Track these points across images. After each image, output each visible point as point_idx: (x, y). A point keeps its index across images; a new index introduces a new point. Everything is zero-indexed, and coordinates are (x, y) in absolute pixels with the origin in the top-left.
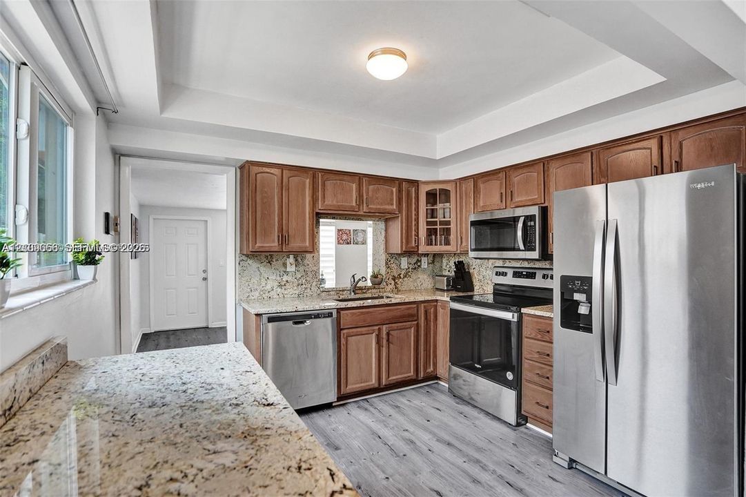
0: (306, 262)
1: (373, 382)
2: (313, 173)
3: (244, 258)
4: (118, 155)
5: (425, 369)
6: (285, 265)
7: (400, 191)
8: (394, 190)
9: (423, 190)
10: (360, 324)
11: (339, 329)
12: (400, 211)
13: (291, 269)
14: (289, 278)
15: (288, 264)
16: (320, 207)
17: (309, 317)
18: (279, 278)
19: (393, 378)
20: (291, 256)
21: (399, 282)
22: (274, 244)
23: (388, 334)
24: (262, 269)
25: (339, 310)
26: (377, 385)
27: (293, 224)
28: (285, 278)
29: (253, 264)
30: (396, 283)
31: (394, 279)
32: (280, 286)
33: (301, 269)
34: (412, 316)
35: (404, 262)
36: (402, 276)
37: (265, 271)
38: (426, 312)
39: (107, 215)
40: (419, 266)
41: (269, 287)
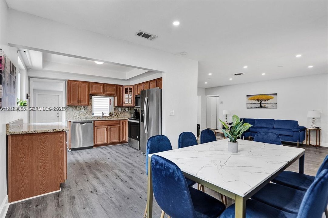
0: (87, 108)
1: (105, 142)
2: (89, 83)
3: (68, 107)
4: (29, 78)
5: (122, 139)
6: (81, 109)
7: (117, 88)
8: (115, 88)
9: (125, 88)
10: (101, 125)
11: (94, 126)
12: (117, 94)
13: (83, 110)
14: (82, 113)
15: (82, 109)
16: (91, 93)
17: (85, 122)
18: (79, 113)
19: (112, 141)
20: (83, 107)
21: (118, 115)
22: (76, 103)
23: (110, 129)
24: (73, 110)
25: (94, 121)
26: (106, 143)
27: (82, 97)
28: (81, 113)
29: (71, 109)
30: (117, 115)
31: (117, 114)
32: (79, 115)
33: (86, 110)
34: (118, 124)
35: (120, 109)
36: (119, 113)
37: (75, 111)
38: (122, 123)
39: (27, 94)
40: (126, 111)
41: (76, 115)
